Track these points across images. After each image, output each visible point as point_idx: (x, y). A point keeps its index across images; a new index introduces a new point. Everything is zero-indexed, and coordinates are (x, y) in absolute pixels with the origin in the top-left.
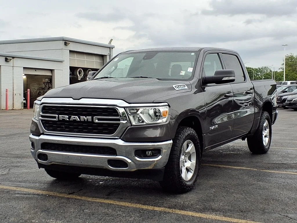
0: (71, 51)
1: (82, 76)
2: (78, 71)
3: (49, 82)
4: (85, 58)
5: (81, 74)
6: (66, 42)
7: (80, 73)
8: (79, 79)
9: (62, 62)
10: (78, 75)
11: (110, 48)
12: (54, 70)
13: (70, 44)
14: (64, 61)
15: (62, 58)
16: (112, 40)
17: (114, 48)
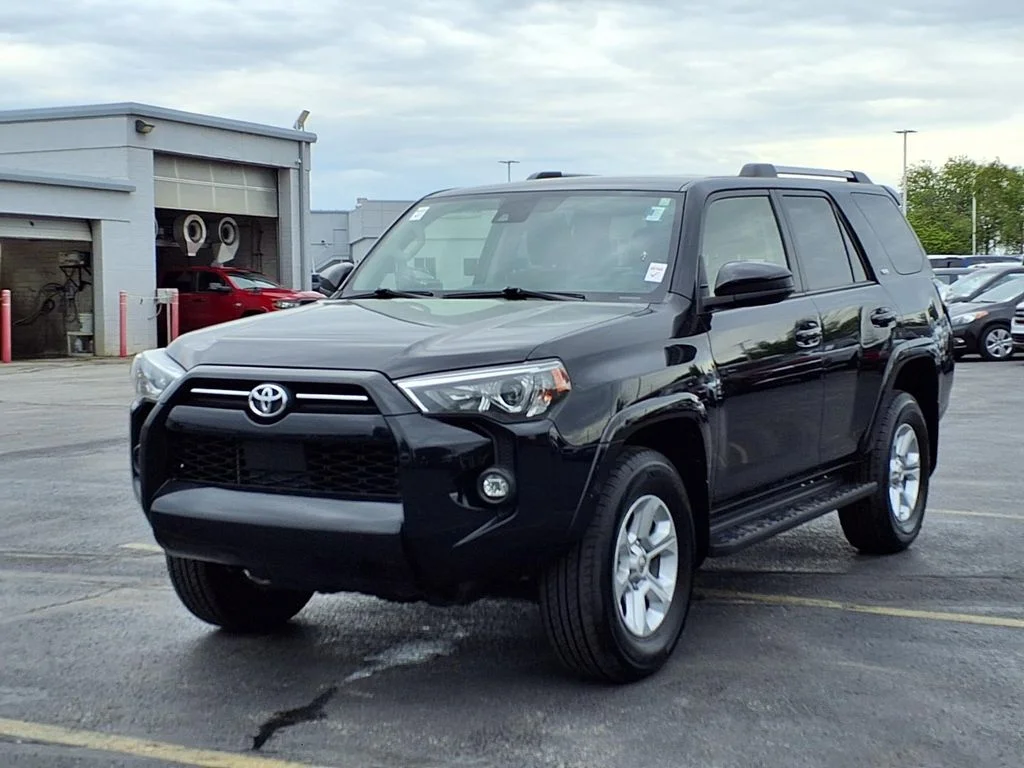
0: (159, 155)
1: (202, 241)
2: (186, 224)
3: (82, 263)
4: (212, 177)
5: (198, 236)
6: (142, 121)
7: (192, 233)
8: (190, 254)
9: (128, 192)
10: (188, 239)
11: (300, 142)
12: (99, 220)
13: (154, 129)
14: (133, 189)
15: (127, 179)
16: (306, 113)
17: (314, 141)
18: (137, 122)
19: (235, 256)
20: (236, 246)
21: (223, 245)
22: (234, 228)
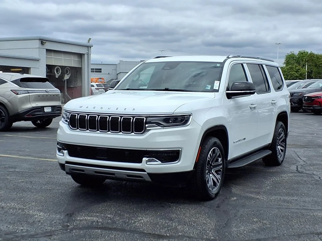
0: (48, 50)
1: (60, 73)
2: (55, 69)
4: (63, 56)
5: (59, 72)
6: (43, 42)
7: (57, 71)
8: (56, 77)
9: (38, 60)
10: (56, 73)
11: (88, 47)
12: (30, 68)
13: (46, 43)
14: (40, 59)
15: (38, 57)
16: (90, 39)
17: (92, 46)
18: (41, 41)
19: (69, 78)
20: (70, 75)
21: (66, 75)
22: (69, 70)
